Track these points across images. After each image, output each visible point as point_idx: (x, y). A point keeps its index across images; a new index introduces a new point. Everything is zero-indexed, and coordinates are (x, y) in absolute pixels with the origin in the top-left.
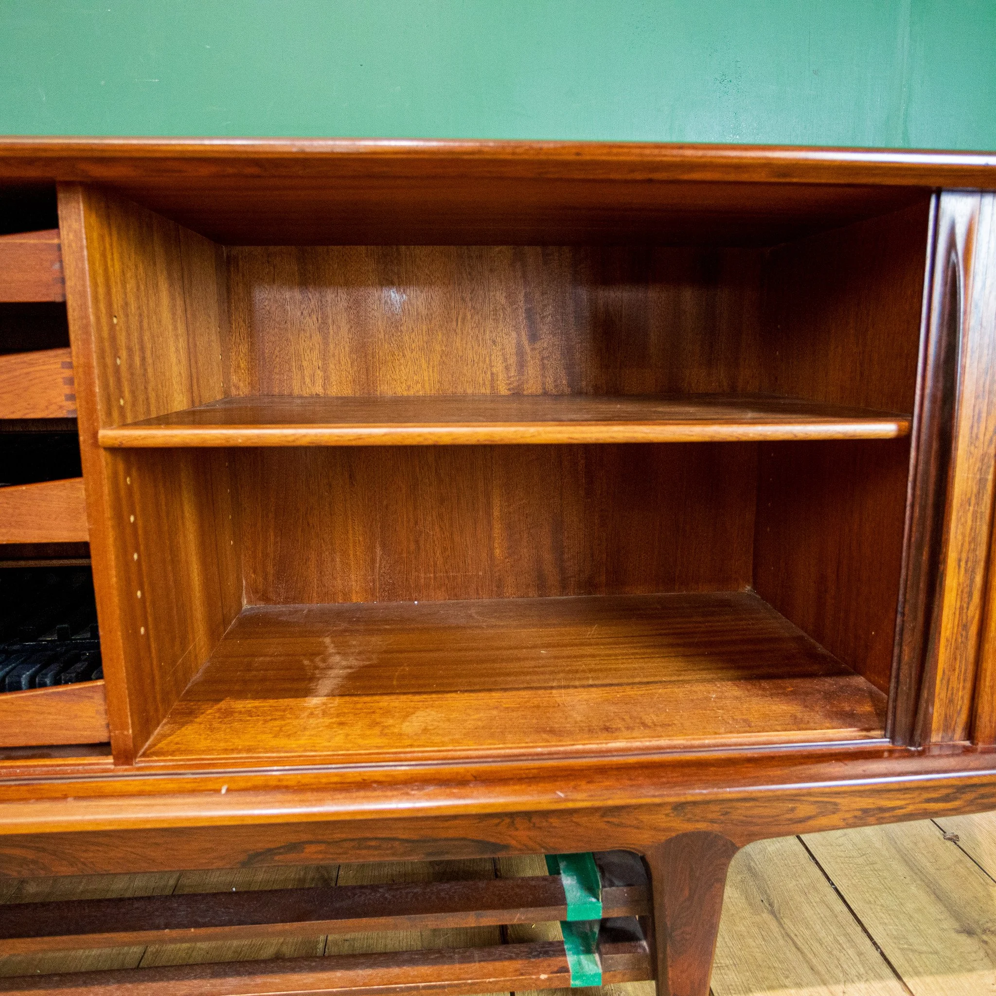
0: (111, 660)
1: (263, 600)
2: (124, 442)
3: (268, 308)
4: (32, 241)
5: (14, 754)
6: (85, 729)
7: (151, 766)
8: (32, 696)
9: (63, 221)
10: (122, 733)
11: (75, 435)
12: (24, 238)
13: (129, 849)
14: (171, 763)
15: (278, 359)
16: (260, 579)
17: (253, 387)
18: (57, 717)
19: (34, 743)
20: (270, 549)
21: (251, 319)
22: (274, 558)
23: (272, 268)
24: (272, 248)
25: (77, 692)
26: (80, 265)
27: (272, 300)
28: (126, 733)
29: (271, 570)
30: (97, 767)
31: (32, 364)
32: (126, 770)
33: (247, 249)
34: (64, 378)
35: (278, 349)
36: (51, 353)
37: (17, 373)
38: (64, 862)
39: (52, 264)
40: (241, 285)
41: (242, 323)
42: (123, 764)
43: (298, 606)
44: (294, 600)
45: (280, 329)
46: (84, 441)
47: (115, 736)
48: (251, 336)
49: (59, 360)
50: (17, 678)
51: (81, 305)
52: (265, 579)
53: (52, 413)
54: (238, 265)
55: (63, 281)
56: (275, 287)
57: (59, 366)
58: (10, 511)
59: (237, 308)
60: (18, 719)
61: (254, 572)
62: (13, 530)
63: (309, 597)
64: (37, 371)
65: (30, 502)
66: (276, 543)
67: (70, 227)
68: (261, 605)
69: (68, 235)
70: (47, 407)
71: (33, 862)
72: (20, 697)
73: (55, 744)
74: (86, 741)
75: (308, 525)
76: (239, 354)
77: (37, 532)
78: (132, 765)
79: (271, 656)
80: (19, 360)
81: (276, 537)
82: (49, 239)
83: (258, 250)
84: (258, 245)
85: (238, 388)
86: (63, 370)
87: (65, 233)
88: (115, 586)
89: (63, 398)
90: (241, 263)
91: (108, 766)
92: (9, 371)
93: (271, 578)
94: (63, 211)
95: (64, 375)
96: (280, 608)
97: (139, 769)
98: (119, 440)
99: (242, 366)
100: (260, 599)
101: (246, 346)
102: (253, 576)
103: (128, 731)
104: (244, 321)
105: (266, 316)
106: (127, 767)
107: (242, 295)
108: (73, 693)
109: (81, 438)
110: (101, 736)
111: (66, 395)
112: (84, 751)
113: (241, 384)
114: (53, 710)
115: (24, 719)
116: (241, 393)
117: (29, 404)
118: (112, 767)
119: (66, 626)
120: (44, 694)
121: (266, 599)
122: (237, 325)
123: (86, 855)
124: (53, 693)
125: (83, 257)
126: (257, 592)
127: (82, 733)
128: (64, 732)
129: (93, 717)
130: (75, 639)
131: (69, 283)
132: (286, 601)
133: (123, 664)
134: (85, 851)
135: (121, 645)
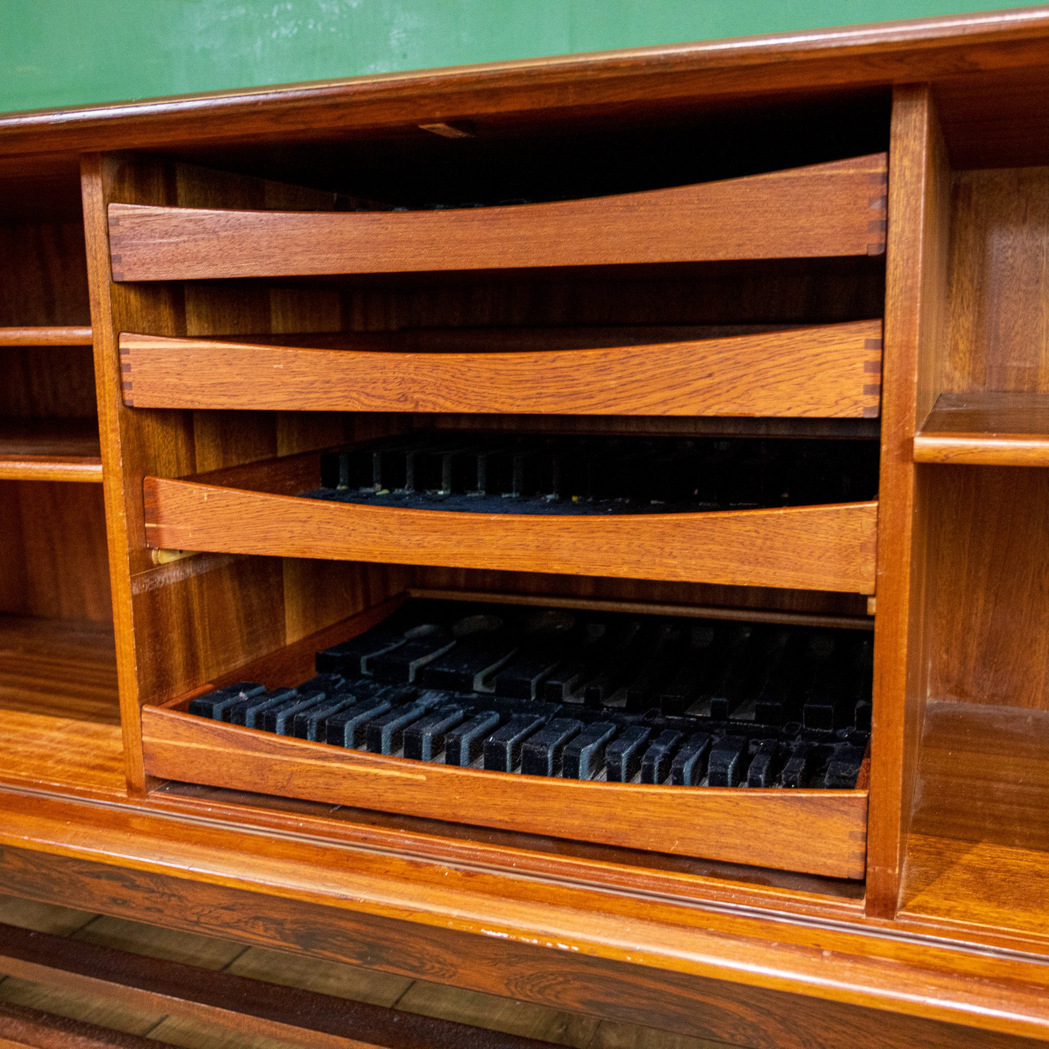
0: (884, 765)
1: (956, 694)
2: (951, 455)
3: (1011, 261)
4: (843, 172)
5: (719, 870)
6: (830, 856)
7: (921, 926)
8: (764, 797)
9: (896, 141)
10: (885, 871)
11: (875, 445)
12: (836, 168)
13: (888, 1041)
14: (950, 928)
15: (1018, 338)
16: (955, 663)
17: (975, 380)
18: (794, 832)
19: (757, 862)
20: (976, 621)
21: (982, 278)
22: (981, 635)
23: (1023, 201)
24: (1026, 171)
25: (826, 802)
26: (913, 202)
27: (1018, 250)
28: (890, 871)
29: (973, 650)
30: (841, 912)
31: (824, 342)
32: (885, 925)
33: (986, 173)
34: (866, 362)
35: (1020, 322)
36: (853, 327)
37: (802, 354)
38: (795, 1038)
39: (871, 201)
40: (971, 228)
41: (967, 284)
42: (880, 915)
43: (1015, 710)
44: (1005, 699)
45: (1026, 292)
46: (888, 452)
47: (874, 873)
48: (979, 302)
49: (863, 337)
50: (724, 770)
51: (908, 259)
52: (963, 662)
53: (842, 411)
54: (970, 198)
55: (885, 226)
56: (1026, 229)
57: (862, 345)
58: (759, 542)
59: (961, 262)
60: (742, 825)
61: (947, 651)
62: (759, 568)
63: (1029, 698)
64: (830, 352)
65: (787, 532)
66: (985, 612)
67: (906, 148)
68: (952, 700)
69: (901, 159)
70: (836, 403)
71: (752, 1026)
72: (749, 797)
73: (786, 869)
74: (827, 873)
75: (1041, 588)
76: (958, 331)
77: (793, 573)
78: (892, 919)
79: (1008, 782)
80: (807, 337)
81: (987, 601)
82: (871, 167)
83: (1003, 176)
84: (1002, 166)
85: (951, 380)
86: (868, 352)
87: (897, 157)
88: (905, 660)
89: (862, 390)
90: (974, 198)
91: (859, 915)
92: (790, 353)
93: (971, 664)
94: (897, 126)
95: (867, 359)
96: (982, 709)
97: (904, 927)
98: (945, 453)
99: (961, 347)
100: (950, 692)
101: (971, 318)
102: (945, 656)
103: (894, 870)
104: (972, 281)
105: (1006, 273)
106: (886, 921)
107: (971, 242)
108: (821, 802)
109: (884, 448)
110: (853, 869)
111: (866, 387)
112: (815, 885)
113: (957, 375)
114: (789, 822)
115: (748, 827)
116: (955, 388)
117: (812, 398)
118: (864, 916)
119: (725, 700)
120: (781, 798)
121: (961, 692)
122: (959, 287)
123: (825, 1034)
124: (792, 797)
125: (919, 189)
126: (948, 681)
127: (824, 860)
128: (799, 853)
129: (844, 842)
130: (733, 720)
131: (894, 229)
132: (993, 699)
133: (900, 773)
134: (827, 1029)
135: (902, 746)
